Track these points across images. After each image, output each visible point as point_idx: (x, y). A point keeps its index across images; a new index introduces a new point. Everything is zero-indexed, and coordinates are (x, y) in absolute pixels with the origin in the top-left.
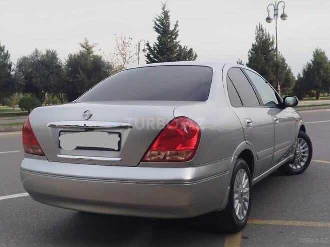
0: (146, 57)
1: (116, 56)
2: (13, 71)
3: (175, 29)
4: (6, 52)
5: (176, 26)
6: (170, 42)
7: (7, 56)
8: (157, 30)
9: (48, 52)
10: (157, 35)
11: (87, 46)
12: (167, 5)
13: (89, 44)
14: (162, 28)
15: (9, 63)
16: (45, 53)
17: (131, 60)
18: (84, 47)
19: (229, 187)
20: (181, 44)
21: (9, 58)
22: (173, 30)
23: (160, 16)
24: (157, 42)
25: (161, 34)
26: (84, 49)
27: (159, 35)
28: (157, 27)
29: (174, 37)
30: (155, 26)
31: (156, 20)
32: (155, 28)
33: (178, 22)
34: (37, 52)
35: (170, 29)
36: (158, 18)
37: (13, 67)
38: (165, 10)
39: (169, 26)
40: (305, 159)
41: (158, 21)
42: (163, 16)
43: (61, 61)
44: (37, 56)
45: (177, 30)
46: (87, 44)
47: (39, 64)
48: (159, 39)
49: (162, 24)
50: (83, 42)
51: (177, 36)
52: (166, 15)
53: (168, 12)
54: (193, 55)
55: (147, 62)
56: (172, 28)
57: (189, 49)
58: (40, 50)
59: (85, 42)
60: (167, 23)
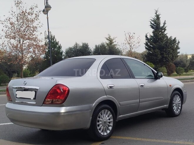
0: (145, 44)
1: (125, 45)
2: (63, 56)
3: (164, 26)
4: (59, 45)
5: (165, 23)
6: (160, 34)
7: (60, 47)
8: (152, 27)
9: (83, 44)
10: (152, 30)
11: (110, 39)
12: (158, 11)
13: (111, 38)
14: (155, 26)
15: (61, 51)
16: (81, 45)
17: (135, 47)
18: (108, 40)
19: (91, 118)
20: (167, 35)
21: (61, 48)
22: (163, 27)
23: (154, 18)
24: (152, 35)
25: (155, 29)
26: (108, 41)
27: (154, 30)
28: (152, 25)
29: (163, 31)
30: (150, 24)
31: (151, 21)
32: (151, 26)
33: (165, 21)
34: (76, 44)
35: (160, 26)
36: (152, 19)
37: (64, 54)
38: (157, 14)
39: (160, 24)
40: (180, 108)
41: (152, 21)
42: (156, 18)
43: (91, 50)
44: (77, 47)
45: (165, 26)
46: (110, 38)
47: (78, 52)
48: (153, 32)
49: (155, 23)
50: (107, 37)
51: (165, 30)
52: (158, 17)
53: (159, 15)
54: (176, 42)
55: (146, 47)
56: (162, 25)
57: (173, 38)
58: (78, 43)
59: (108, 36)
60: (158, 22)
